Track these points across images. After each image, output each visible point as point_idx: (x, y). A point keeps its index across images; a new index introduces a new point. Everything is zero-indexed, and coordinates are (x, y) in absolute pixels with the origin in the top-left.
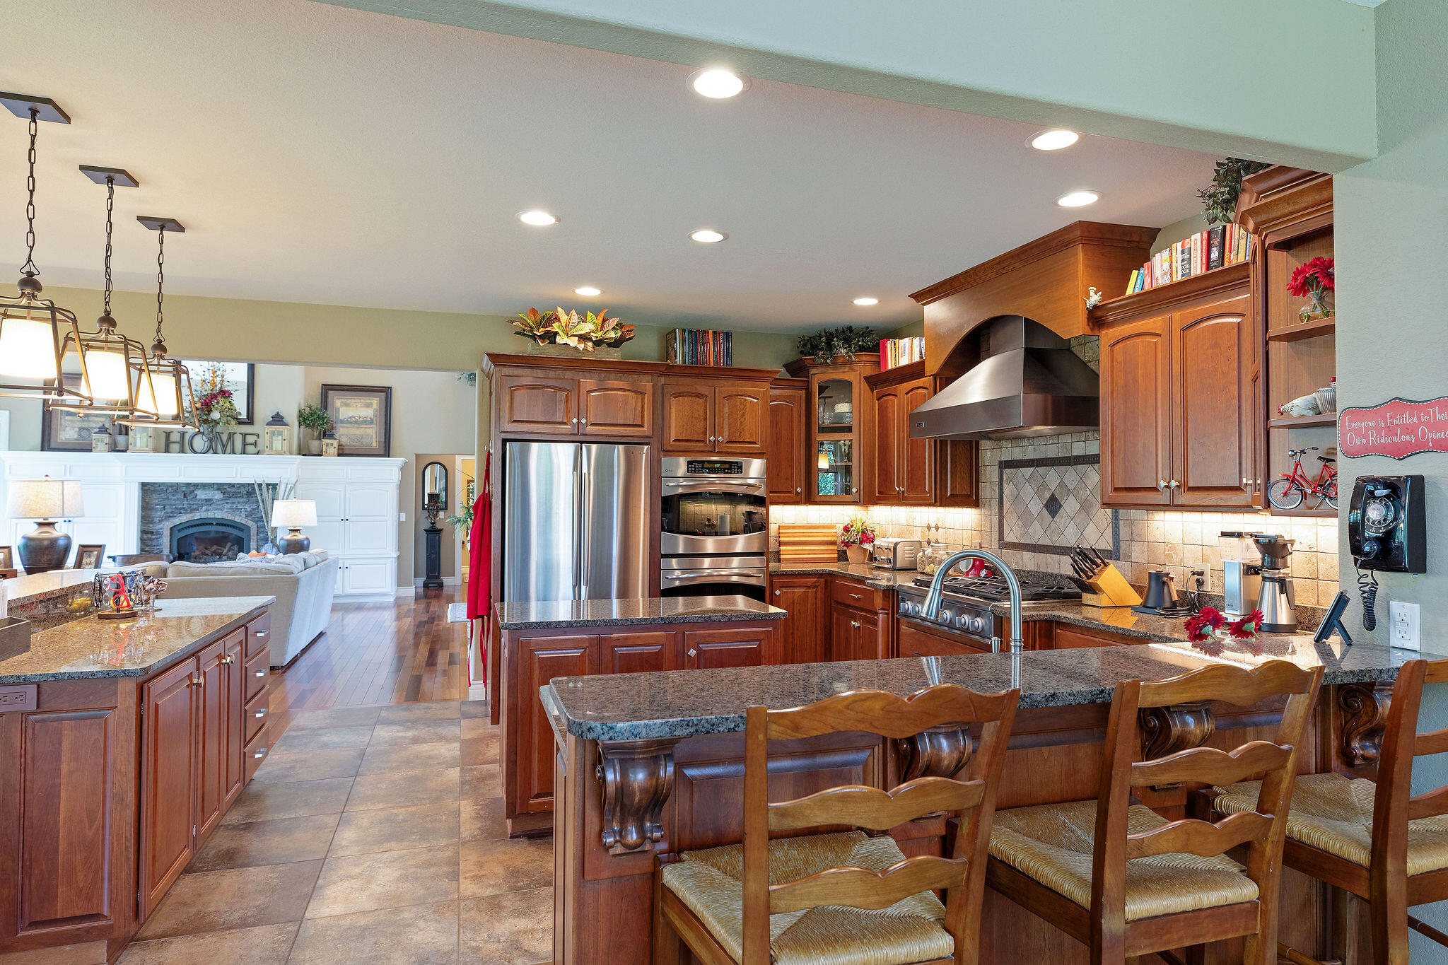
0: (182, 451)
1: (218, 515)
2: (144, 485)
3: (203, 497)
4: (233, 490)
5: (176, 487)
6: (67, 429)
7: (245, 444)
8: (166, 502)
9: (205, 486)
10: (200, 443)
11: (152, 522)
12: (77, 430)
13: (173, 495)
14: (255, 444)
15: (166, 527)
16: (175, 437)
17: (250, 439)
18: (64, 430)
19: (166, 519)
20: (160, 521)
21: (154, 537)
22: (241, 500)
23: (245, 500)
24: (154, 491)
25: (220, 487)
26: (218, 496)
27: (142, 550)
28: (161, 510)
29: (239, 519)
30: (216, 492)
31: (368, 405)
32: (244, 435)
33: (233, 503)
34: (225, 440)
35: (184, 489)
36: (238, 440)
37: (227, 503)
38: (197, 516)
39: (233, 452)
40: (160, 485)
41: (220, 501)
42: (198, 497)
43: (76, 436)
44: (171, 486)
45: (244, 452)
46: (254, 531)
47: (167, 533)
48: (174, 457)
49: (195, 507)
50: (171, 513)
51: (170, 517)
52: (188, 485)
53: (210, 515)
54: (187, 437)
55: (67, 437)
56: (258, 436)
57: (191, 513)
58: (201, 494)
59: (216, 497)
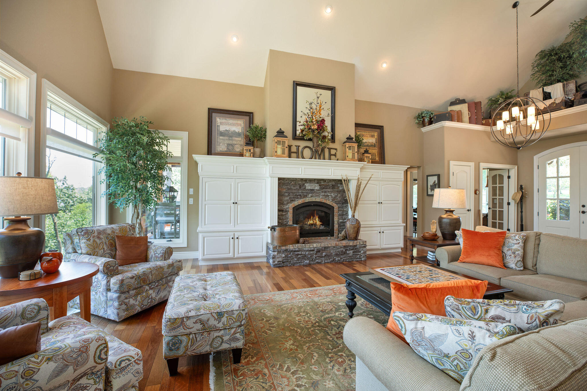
0: (298, 157)
1: (318, 199)
2: (279, 179)
3: (309, 188)
4: (325, 184)
5: (295, 180)
6: (221, 144)
7: (330, 155)
8: (290, 191)
9: (311, 181)
10: (307, 153)
11: (283, 204)
12: (226, 145)
13: (294, 187)
14: (335, 155)
15: (291, 206)
16: (294, 149)
17: (333, 152)
18: (219, 145)
19: (290, 202)
20: (287, 203)
21: (284, 213)
22: (329, 190)
23: (332, 190)
24: (284, 184)
25: (318, 181)
26: (317, 187)
27: (278, 223)
28: (287, 196)
29: (329, 202)
30: (317, 185)
31: (373, 136)
32: (330, 149)
33: (325, 192)
34: (320, 152)
35: (300, 182)
36: (327, 151)
37: (322, 192)
38: (307, 200)
39: (324, 159)
40: (288, 179)
41: (318, 190)
42: (307, 188)
43: (226, 149)
44: (293, 181)
45: (330, 159)
46: (336, 210)
47: (291, 211)
48: (294, 160)
49: (305, 194)
50: (293, 198)
51: (292, 200)
52: (302, 180)
53: (313, 199)
54: (300, 149)
55: (221, 149)
56: (336, 149)
57: (303, 198)
58: (308, 186)
59: (316, 188)
